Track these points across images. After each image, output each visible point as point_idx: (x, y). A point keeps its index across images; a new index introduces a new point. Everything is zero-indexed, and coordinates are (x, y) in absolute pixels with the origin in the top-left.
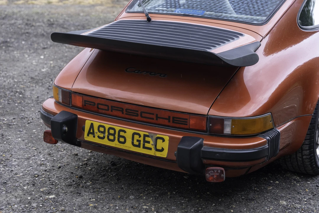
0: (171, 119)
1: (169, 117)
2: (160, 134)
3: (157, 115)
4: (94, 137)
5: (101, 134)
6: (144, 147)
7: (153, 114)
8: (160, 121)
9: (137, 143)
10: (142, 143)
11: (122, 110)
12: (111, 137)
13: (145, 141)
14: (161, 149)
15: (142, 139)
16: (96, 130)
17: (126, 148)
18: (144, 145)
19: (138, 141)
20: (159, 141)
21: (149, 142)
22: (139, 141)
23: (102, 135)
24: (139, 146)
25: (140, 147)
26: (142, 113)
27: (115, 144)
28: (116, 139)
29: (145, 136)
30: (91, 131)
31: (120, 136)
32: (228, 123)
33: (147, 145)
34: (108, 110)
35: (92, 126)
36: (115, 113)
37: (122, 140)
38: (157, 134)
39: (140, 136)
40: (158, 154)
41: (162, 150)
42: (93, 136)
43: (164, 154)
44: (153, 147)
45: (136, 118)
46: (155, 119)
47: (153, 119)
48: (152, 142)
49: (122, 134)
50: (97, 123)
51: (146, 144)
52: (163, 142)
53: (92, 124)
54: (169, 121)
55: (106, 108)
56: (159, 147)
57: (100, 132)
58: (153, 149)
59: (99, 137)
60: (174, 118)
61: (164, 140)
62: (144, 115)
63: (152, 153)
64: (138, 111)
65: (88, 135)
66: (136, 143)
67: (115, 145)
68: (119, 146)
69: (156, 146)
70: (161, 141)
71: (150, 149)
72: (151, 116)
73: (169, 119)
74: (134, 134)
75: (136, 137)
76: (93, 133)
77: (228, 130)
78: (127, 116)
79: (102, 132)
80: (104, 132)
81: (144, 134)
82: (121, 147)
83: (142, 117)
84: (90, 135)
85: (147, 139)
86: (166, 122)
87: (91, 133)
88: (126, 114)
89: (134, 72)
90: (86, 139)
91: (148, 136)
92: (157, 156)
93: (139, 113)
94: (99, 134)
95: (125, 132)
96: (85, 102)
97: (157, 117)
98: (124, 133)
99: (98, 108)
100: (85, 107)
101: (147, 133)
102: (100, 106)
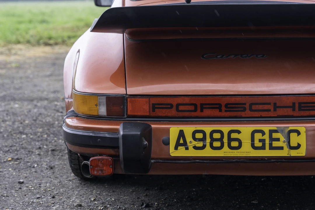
0: (297, 106)
1: (294, 104)
2: (292, 127)
3: (275, 104)
4: (187, 149)
5: (199, 142)
6: (271, 148)
7: (269, 104)
8: (280, 112)
9: (260, 145)
10: (267, 142)
11: (218, 107)
12: (217, 144)
13: (272, 139)
14: (296, 145)
15: (267, 137)
16: (189, 138)
17: (243, 154)
18: (271, 144)
19: (260, 141)
20: (293, 135)
21: (278, 140)
22: (262, 141)
23: (200, 144)
24: (263, 148)
25: (265, 149)
27: (226, 152)
28: (226, 144)
29: (271, 132)
30: (181, 141)
31: (230, 140)
33: (275, 144)
34: (195, 110)
35: (181, 134)
36: (207, 112)
37: (235, 144)
38: (288, 127)
39: (263, 133)
40: (294, 153)
41: (299, 146)
42: (185, 148)
43: (302, 152)
44: (285, 145)
45: (243, 114)
46: (272, 109)
47: (270, 110)
48: (282, 139)
49: (233, 136)
51: (273, 142)
52: (298, 135)
53: (181, 132)
54: (294, 110)
55: (192, 108)
56: (293, 144)
57: (197, 140)
58: (286, 149)
59: (195, 148)
60: (300, 104)
61: (299, 133)
62: (254, 107)
63: (285, 153)
64: (245, 104)
65: (176, 148)
66: (258, 144)
67: (225, 154)
68: (231, 154)
69: (289, 142)
70: (296, 134)
71: (281, 148)
72: (266, 107)
73: (293, 107)
74: (253, 133)
75: (258, 136)
76: (185, 144)
78: (228, 114)
79: (200, 140)
80: (204, 139)
81: (269, 130)
82: (234, 154)
83: (251, 110)
84: (179, 148)
85: (275, 135)
86: (289, 112)
87: (182, 145)
88: (226, 111)
89: (216, 57)
90: (172, 155)
91: (276, 131)
92: (291, 156)
93: (247, 106)
94: (195, 143)
95: (239, 132)
96: (154, 107)
97: (276, 107)
98: (237, 134)
99: (178, 110)
100: (153, 114)
101: (274, 127)
102: (181, 108)
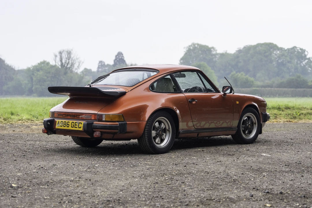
2: (80, 122)
4: (59, 126)
6: (75, 127)
12: (65, 125)
15: (74, 124)
17: (69, 129)
21: (76, 125)
22: (73, 125)
24: (73, 127)
26: (76, 115)
27: (66, 128)
29: (76, 123)
30: (58, 124)
32: (104, 116)
33: (76, 126)
34: (66, 117)
35: (59, 122)
36: (68, 117)
37: (68, 126)
43: (81, 129)
48: (77, 125)
49: (68, 123)
50: (60, 120)
56: (80, 127)
58: (78, 128)
59: (61, 126)
61: (81, 124)
65: (57, 126)
66: (72, 126)
71: (77, 127)
74: (72, 122)
75: (73, 124)
77: (104, 119)
78: (72, 118)
80: (62, 124)
83: (76, 117)
85: (76, 124)
90: (56, 128)
92: (79, 130)
93: (76, 116)
95: (69, 122)
96: (59, 115)
100: (58, 117)
101: (76, 121)
102: (64, 116)
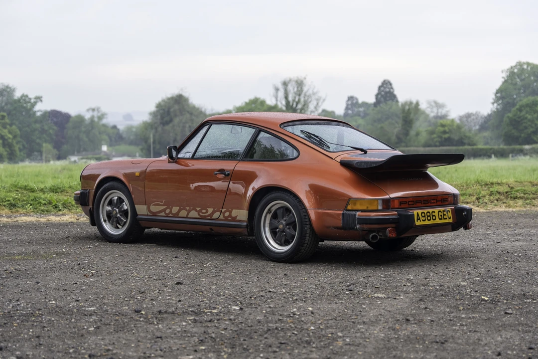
1: (441, 199)
6: (444, 219)
7: (435, 200)
8: (438, 203)
10: (443, 216)
11: (421, 202)
12: (429, 218)
15: (442, 214)
16: (421, 217)
17: (437, 222)
21: (445, 215)
22: (441, 216)
23: (424, 219)
24: (441, 219)
27: (432, 222)
28: (432, 218)
33: (445, 217)
37: (434, 218)
42: (420, 221)
45: (428, 205)
47: (435, 203)
48: (447, 215)
49: (433, 214)
50: (420, 212)
53: (418, 213)
54: (442, 202)
55: (413, 203)
59: (423, 220)
61: (450, 212)
62: (431, 201)
66: (440, 217)
71: (446, 219)
75: (440, 213)
80: (425, 216)
81: (443, 210)
84: (418, 221)
85: (445, 213)
87: (419, 219)
90: (416, 224)
94: (422, 218)
95: (434, 212)
96: (401, 203)
97: (437, 201)
99: (409, 204)
100: (400, 207)
102: (410, 203)
